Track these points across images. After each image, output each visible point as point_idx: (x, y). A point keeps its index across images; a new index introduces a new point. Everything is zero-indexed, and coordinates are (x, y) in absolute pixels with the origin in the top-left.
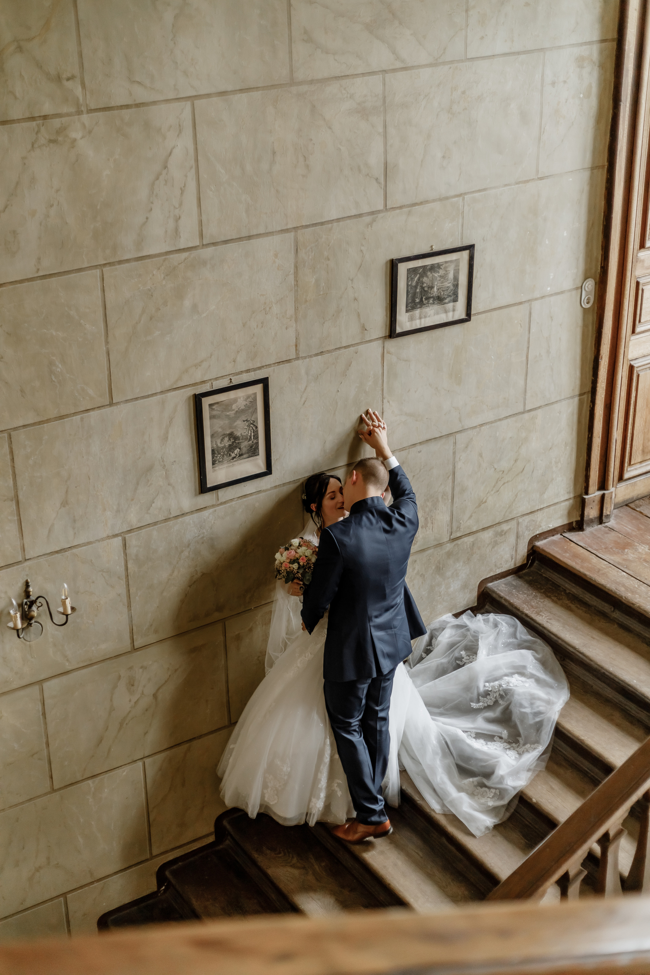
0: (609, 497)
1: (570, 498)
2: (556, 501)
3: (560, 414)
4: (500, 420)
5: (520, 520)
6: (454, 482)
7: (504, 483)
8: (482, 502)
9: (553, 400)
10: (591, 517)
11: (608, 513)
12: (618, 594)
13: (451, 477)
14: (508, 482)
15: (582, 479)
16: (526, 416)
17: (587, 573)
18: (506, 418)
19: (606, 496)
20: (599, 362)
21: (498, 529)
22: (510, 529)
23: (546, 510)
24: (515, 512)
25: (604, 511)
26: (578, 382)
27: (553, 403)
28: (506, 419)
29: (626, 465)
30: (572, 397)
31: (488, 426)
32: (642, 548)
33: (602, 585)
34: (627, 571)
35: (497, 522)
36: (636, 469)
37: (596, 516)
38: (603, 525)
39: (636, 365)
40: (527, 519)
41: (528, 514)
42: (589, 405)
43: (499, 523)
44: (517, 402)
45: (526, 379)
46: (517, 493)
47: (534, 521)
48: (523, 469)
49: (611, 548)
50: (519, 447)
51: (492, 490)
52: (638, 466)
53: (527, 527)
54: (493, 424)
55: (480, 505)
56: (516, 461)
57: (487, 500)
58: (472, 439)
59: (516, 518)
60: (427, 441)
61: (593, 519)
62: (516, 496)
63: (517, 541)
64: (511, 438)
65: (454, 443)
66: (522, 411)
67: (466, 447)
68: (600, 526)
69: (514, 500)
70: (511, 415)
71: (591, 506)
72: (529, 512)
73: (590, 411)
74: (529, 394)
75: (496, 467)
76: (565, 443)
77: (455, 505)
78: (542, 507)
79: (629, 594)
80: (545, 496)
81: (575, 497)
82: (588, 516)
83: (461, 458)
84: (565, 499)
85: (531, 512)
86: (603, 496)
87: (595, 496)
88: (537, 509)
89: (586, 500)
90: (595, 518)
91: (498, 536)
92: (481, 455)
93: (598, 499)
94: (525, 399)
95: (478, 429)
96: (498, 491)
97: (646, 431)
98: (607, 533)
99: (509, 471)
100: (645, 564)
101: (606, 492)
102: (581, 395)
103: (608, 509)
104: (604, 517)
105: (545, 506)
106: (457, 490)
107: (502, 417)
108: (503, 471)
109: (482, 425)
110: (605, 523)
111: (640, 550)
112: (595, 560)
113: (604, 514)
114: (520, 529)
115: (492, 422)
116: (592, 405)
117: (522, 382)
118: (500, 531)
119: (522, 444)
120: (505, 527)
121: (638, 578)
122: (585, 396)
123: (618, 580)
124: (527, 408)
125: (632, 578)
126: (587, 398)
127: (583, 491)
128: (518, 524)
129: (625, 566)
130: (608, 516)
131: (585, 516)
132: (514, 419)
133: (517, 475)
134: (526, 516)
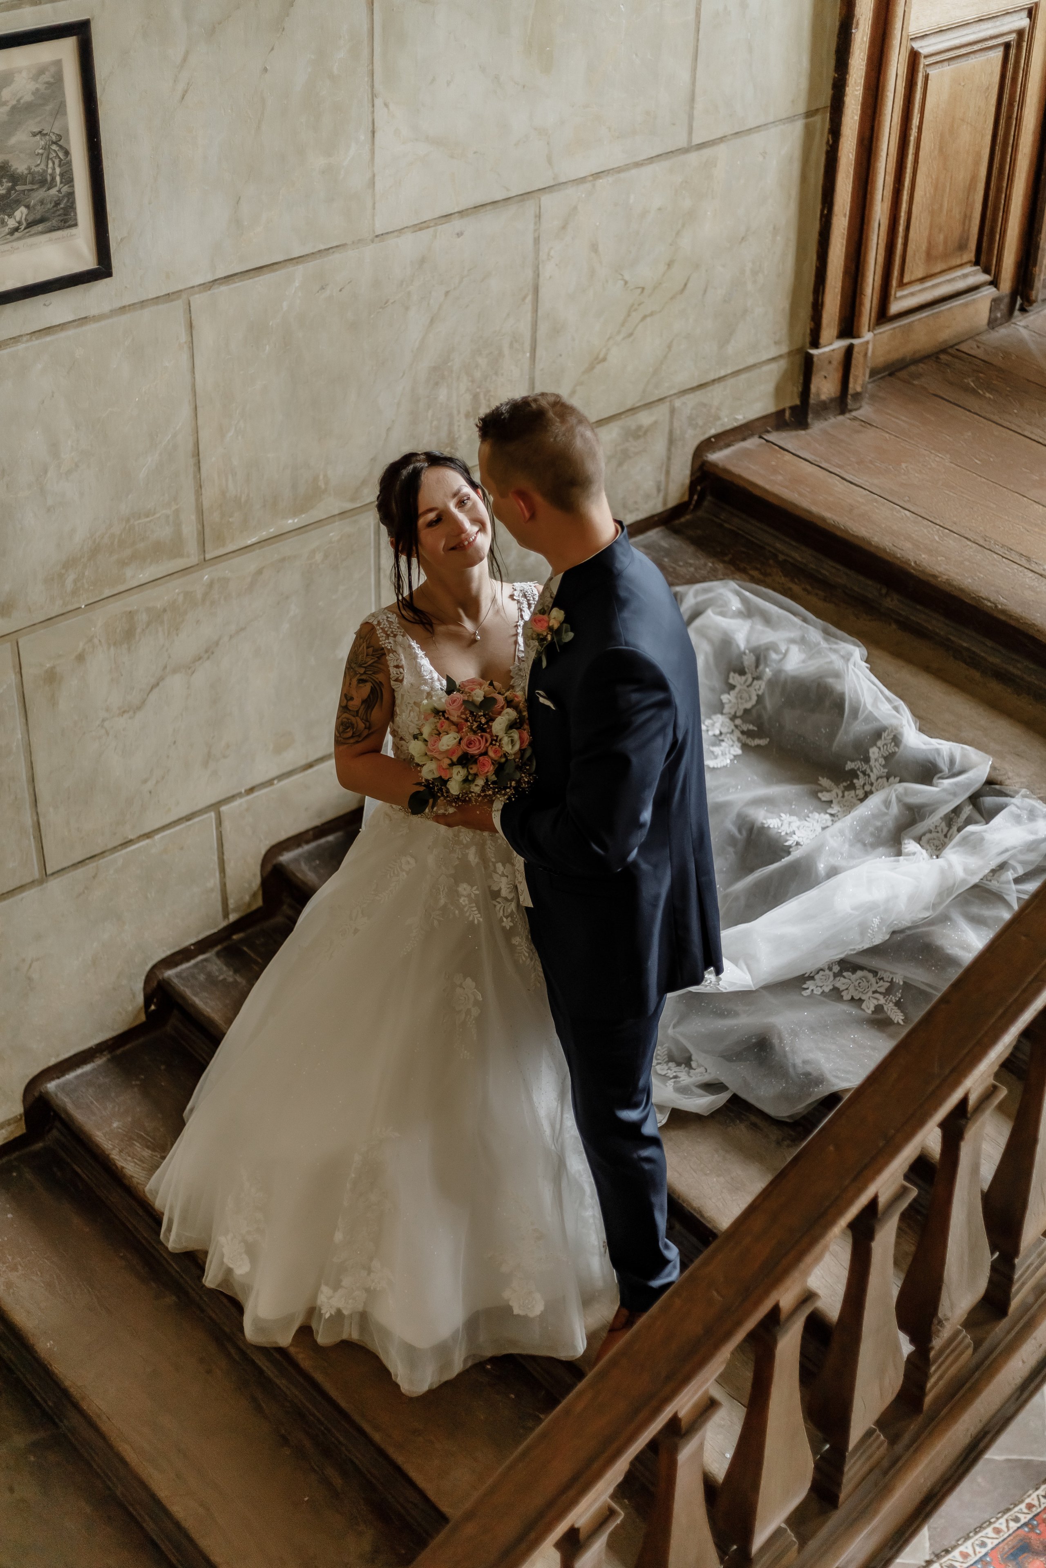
0: (862, 354)
1: (781, 356)
2: (751, 361)
3: (764, 158)
4: (638, 165)
5: (677, 403)
6: (535, 310)
7: (644, 318)
8: (597, 358)
9: (751, 124)
10: (823, 397)
11: (859, 389)
12: (899, 556)
13: (529, 299)
14: (652, 314)
15: (805, 312)
16: (693, 158)
17: (827, 515)
18: (651, 160)
19: (856, 350)
20: (851, 33)
21: (631, 422)
22: (656, 422)
23: (731, 381)
24: (667, 385)
25: (851, 385)
26: (804, 84)
27: (750, 131)
28: (651, 163)
29: (894, 283)
30: (791, 119)
31: (610, 179)
32: (937, 459)
33: (863, 539)
34: (912, 509)
35: (628, 407)
36: (912, 294)
37: (833, 395)
38: (847, 415)
39: (924, 51)
40: (691, 400)
41: (693, 389)
42: (825, 141)
43: (633, 410)
44: (674, 124)
45: (694, 69)
46: (671, 342)
47: (705, 405)
48: (686, 285)
49: (871, 462)
50: (678, 234)
51: (619, 332)
52: (917, 287)
53: (690, 419)
54: (622, 175)
55: (591, 368)
56: (669, 265)
57: (606, 354)
58: (575, 208)
59: (668, 399)
60: (475, 207)
61: (828, 401)
62: (670, 347)
63: (669, 450)
64: (660, 209)
65: (536, 217)
66: (685, 145)
67: (564, 227)
68: (841, 418)
69: (665, 357)
70: (661, 155)
71: (823, 373)
72: (695, 384)
73: (827, 153)
74: (699, 106)
75: (627, 277)
76: (774, 228)
77: (539, 366)
78: (723, 373)
79: (923, 556)
80: (730, 350)
81: (790, 353)
82: (818, 395)
83: (552, 253)
84: (770, 357)
85: (701, 386)
86: (849, 350)
87: (833, 350)
88: (713, 378)
89: (815, 359)
90: (832, 400)
91: (631, 439)
92: (594, 248)
93: (838, 357)
94: (691, 117)
95: (588, 186)
96: (631, 335)
97: (936, 207)
98: (859, 432)
99: (655, 288)
100: (947, 492)
101: (855, 341)
102: (809, 114)
103: (859, 380)
104: (849, 397)
105: (729, 372)
106: (543, 328)
107: (643, 158)
108: (643, 289)
109: (597, 175)
110: (851, 411)
111: (934, 465)
112: (839, 486)
113: (851, 391)
114: (676, 424)
115: (619, 170)
116: (832, 139)
117: (685, 76)
118: (633, 427)
119: (683, 225)
120: (645, 419)
121: (938, 522)
122: (818, 119)
123: (895, 528)
124: (697, 140)
125: (926, 522)
126: (822, 122)
127: (808, 340)
128: (673, 411)
129: (907, 498)
130: (857, 396)
131: (812, 396)
132: (666, 164)
133: (672, 298)
134: (689, 393)
